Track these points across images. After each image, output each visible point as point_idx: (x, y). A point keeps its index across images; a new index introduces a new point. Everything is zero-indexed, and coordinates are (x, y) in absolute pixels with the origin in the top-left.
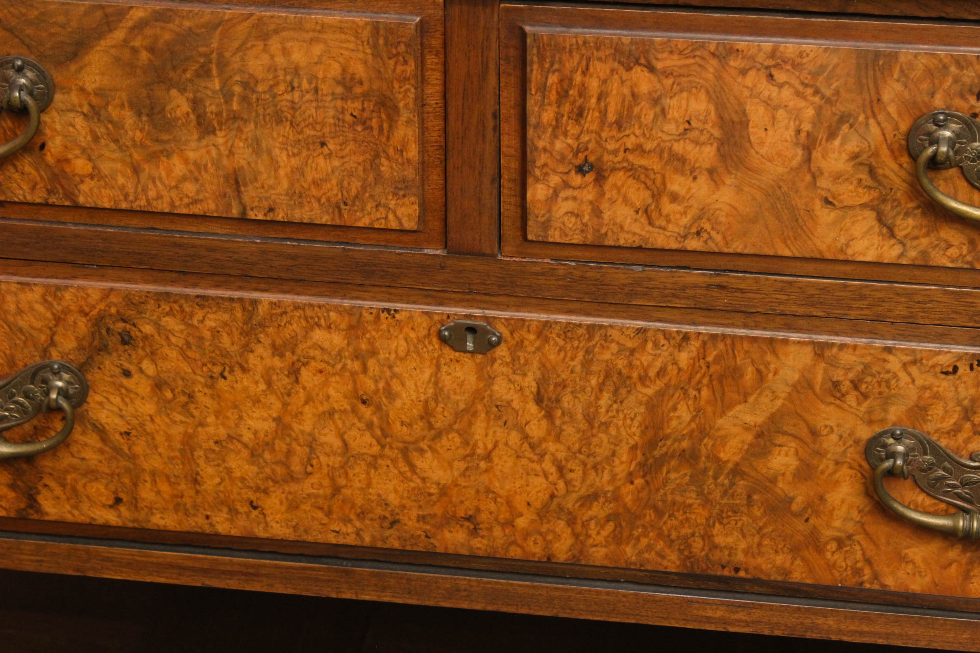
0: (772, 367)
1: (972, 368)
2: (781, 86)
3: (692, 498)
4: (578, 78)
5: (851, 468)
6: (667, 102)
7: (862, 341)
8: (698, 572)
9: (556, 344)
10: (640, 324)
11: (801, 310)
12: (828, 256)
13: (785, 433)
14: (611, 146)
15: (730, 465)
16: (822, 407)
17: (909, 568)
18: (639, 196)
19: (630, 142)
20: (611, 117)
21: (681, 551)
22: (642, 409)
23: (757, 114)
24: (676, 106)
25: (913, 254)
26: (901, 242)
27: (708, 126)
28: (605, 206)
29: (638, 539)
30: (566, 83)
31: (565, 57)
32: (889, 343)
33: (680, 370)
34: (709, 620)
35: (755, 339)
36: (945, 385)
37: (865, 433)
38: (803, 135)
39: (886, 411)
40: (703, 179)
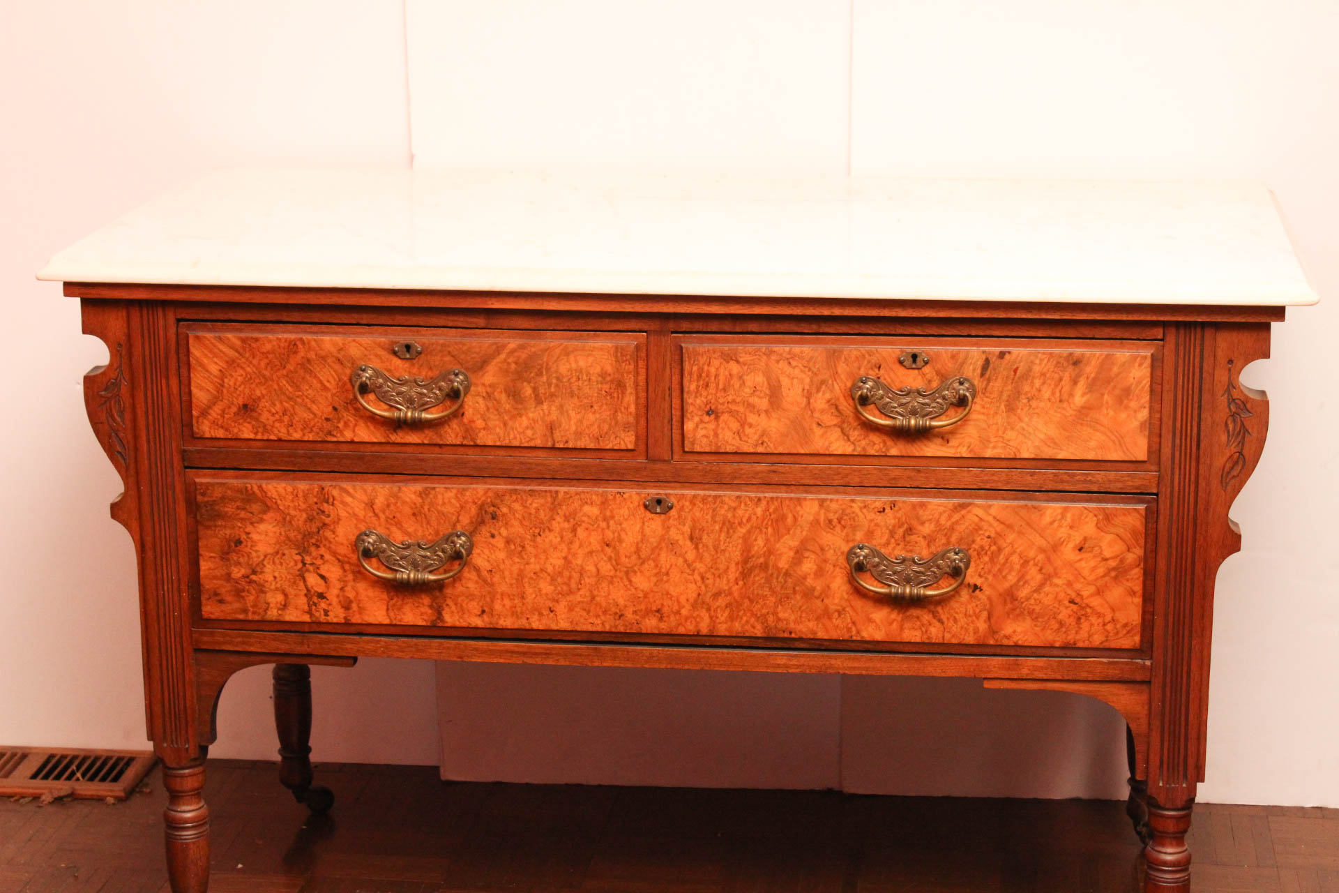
0: (800, 513)
1: (891, 509)
2: (794, 368)
3: (767, 592)
4: (706, 368)
5: (841, 568)
6: (745, 377)
7: (840, 497)
8: (772, 636)
9: (699, 507)
10: (738, 493)
11: (811, 482)
12: (822, 452)
13: (808, 550)
14: (721, 400)
15: (784, 570)
16: (824, 534)
17: (874, 624)
18: (735, 425)
19: (730, 398)
20: (721, 386)
21: (763, 623)
22: (740, 541)
23: (785, 382)
24: (750, 380)
25: (859, 449)
26: (853, 443)
27: (764, 389)
28: (720, 431)
29: (741, 618)
30: (701, 370)
31: (700, 358)
32: (853, 497)
33: (757, 518)
34: (779, 666)
35: (791, 499)
36: (879, 518)
37: (845, 548)
38: (806, 391)
39: (854, 535)
40: (763, 415)
